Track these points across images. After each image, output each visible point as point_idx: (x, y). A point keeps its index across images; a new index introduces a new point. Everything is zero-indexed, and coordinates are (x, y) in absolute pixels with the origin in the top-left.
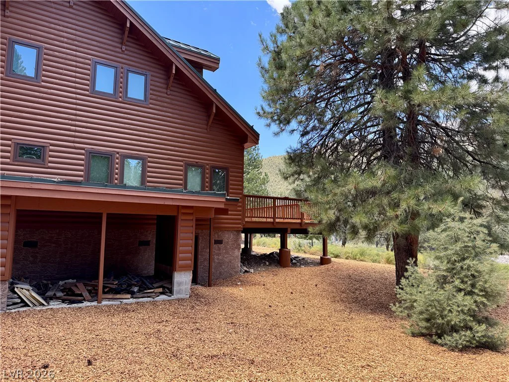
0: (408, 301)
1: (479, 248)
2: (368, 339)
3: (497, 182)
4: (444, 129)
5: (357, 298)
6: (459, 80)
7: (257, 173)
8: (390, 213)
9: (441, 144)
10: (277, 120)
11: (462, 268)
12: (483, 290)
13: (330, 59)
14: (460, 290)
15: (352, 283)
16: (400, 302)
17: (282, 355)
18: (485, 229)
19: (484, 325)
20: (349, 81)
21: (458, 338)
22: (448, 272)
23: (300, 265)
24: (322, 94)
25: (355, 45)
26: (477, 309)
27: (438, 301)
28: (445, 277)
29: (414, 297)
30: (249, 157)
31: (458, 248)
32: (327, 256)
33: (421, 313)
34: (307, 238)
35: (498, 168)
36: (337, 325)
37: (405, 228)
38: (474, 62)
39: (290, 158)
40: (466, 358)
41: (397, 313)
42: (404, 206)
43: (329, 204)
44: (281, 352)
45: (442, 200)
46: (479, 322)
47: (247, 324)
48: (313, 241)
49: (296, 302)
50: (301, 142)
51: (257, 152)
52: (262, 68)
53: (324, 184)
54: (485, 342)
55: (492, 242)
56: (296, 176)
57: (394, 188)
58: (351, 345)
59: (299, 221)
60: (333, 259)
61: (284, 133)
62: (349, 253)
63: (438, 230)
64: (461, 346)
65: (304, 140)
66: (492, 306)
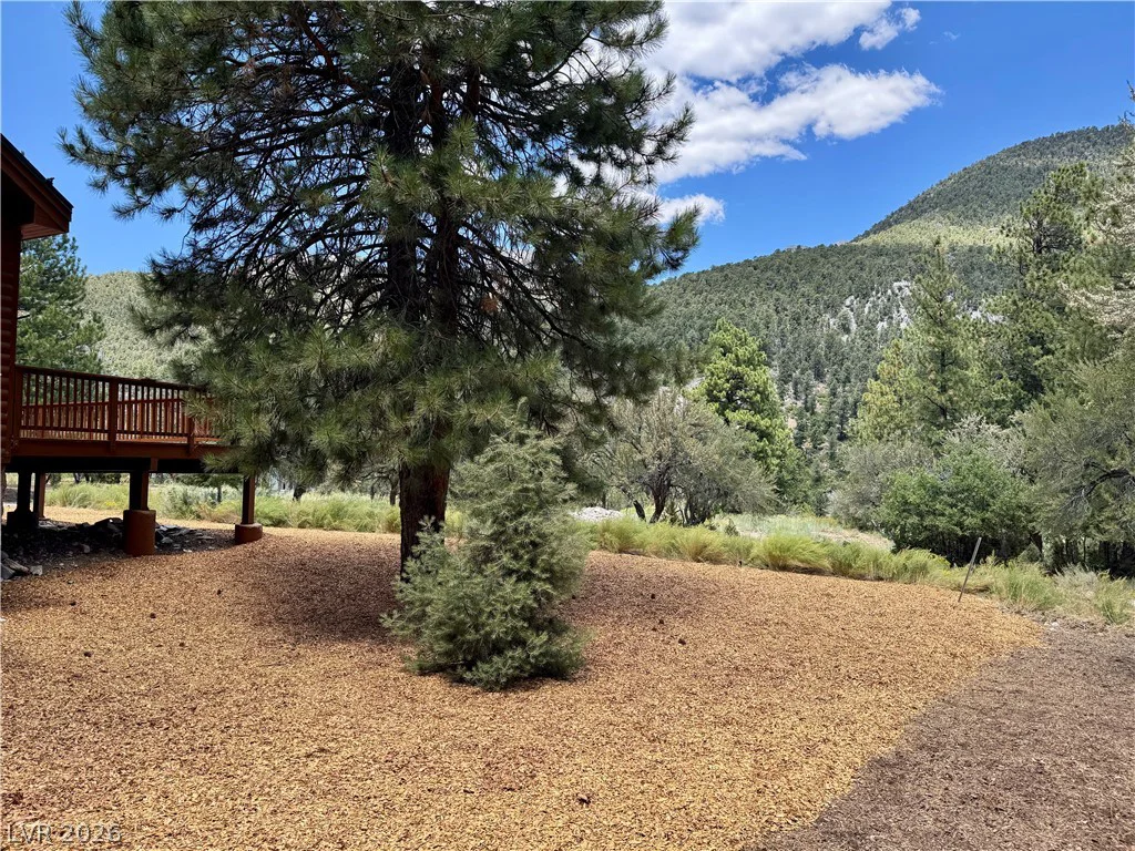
0: (418, 604)
1: (546, 492)
2: (328, 696)
3: (586, 373)
4: (507, 261)
5: (314, 610)
6: (536, 168)
7: (67, 310)
8: (395, 424)
9: (499, 292)
10: (126, 176)
11: (516, 530)
12: (549, 569)
13: (273, 54)
14: (510, 573)
15: (305, 579)
16: (401, 609)
17: (107, 767)
18: (558, 457)
19: (545, 633)
20: (318, 120)
21: (500, 665)
22: (492, 540)
23: (183, 546)
24: (252, 134)
25: (335, 38)
26: (535, 605)
27: (472, 598)
28: (487, 550)
29: (427, 595)
30: (45, 266)
31: (511, 493)
32: (252, 523)
33: (440, 624)
34: (207, 483)
35: (589, 348)
36: (261, 675)
37: (423, 453)
38: (563, 138)
39: (160, 278)
40: (511, 702)
41: (394, 632)
42: (421, 409)
43: (259, 399)
44: (107, 758)
45: (493, 400)
46: (538, 629)
47: (11, 707)
48: (223, 490)
49: (161, 636)
50: (194, 244)
51: (69, 254)
52: (80, 27)
53: (248, 352)
54: (548, 663)
55: (567, 480)
56: (177, 328)
57: (405, 371)
58: (286, 714)
59: (184, 441)
60: (265, 530)
61: (146, 212)
62: (308, 515)
63: (481, 459)
64: (504, 680)
65: (203, 240)
66: (560, 597)
